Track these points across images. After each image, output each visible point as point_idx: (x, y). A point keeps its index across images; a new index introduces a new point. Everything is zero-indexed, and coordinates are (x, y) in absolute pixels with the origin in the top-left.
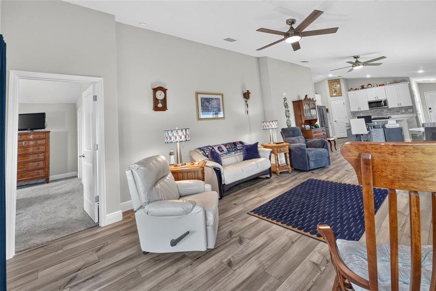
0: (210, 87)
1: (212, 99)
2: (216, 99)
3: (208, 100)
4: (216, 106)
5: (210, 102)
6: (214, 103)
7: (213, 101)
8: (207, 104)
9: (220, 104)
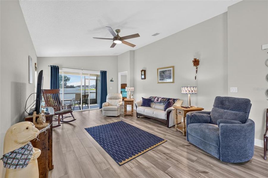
0: (165, 64)
1: (166, 71)
2: (168, 70)
3: (163, 72)
4: (168, 75)
5: (165, 73)
6: (167, 73)
7: (167, 72)
8: (163, 74)
9: (171, 73)
